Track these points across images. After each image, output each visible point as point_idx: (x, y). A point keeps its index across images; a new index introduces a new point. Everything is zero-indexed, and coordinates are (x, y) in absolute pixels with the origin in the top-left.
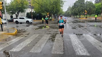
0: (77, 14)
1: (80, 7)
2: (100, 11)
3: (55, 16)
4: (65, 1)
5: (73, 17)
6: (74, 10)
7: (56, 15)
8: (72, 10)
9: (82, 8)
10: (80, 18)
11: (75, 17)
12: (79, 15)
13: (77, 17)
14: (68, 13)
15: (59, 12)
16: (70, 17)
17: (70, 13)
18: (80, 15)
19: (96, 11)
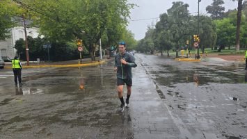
0: (168, 48)
1: (177, 25)
2: (227, 39)
3: (111, 51)
4: (132, 5)
5: (160, 54)
6: (160, 35)
7: (113, 48)
8: (157, 36)
9: (183, 28)
10: (177, 56)
11: (165, 54)
12: (174, 48)
13: (170, 54)
14: (147, 43)
15: (118, 39)
16: (152, 53)
17: (152, 44)
18: (178, 48)
19: (218, 38)
